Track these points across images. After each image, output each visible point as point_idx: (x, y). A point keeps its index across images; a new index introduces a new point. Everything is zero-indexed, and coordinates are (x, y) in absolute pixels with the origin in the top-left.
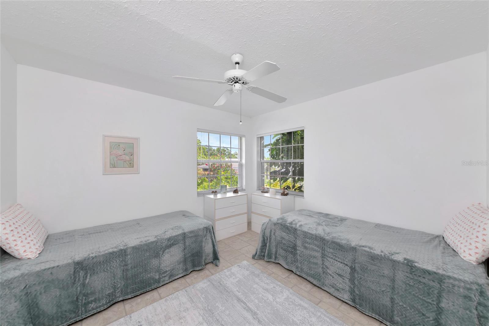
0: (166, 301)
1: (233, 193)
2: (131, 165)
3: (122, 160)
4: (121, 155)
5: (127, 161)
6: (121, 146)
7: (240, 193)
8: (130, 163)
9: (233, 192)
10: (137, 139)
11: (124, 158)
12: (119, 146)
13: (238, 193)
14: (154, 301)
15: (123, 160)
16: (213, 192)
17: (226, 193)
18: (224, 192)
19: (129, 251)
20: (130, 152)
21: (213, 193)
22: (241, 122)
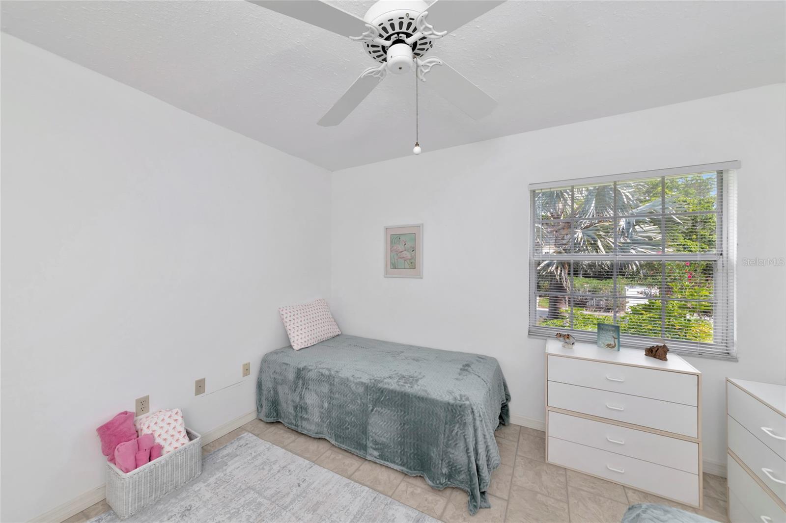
0: (347, 485)
1: (646, 355)
2: (413, 265)
3: (402, 258)
4: (402, 252)
5: (408, 259)
6: (402, 238)
7: (674, 362)
8: (412, 263)
9: (645, 353)
10: (419, 227)
11: (404, 256)
12: (400, 239)
13: (666, 360)
14: (342, 472)
15: (404, 257)
16: (560, 335)
17: (613, 347)
18: (609, 343)
19: (336, 380)
20: (411, 247)
21: (562, 339)
22: (417, 145)
